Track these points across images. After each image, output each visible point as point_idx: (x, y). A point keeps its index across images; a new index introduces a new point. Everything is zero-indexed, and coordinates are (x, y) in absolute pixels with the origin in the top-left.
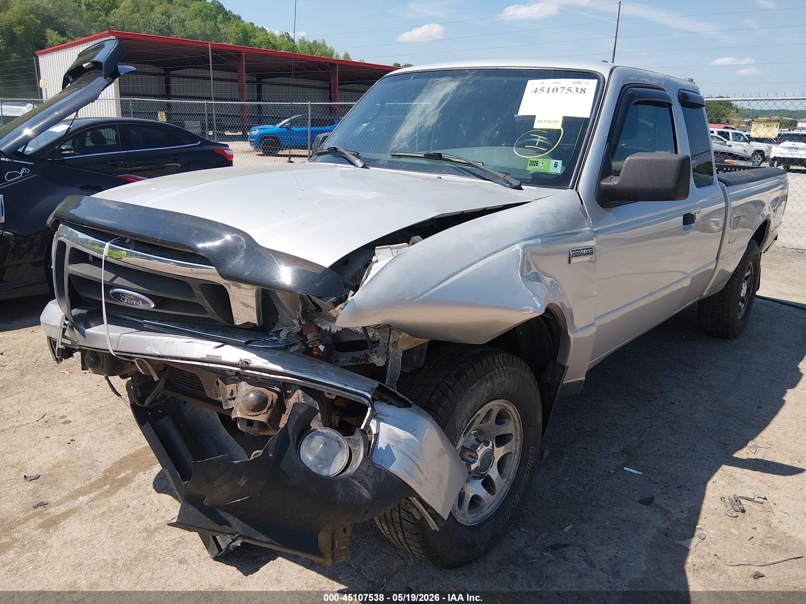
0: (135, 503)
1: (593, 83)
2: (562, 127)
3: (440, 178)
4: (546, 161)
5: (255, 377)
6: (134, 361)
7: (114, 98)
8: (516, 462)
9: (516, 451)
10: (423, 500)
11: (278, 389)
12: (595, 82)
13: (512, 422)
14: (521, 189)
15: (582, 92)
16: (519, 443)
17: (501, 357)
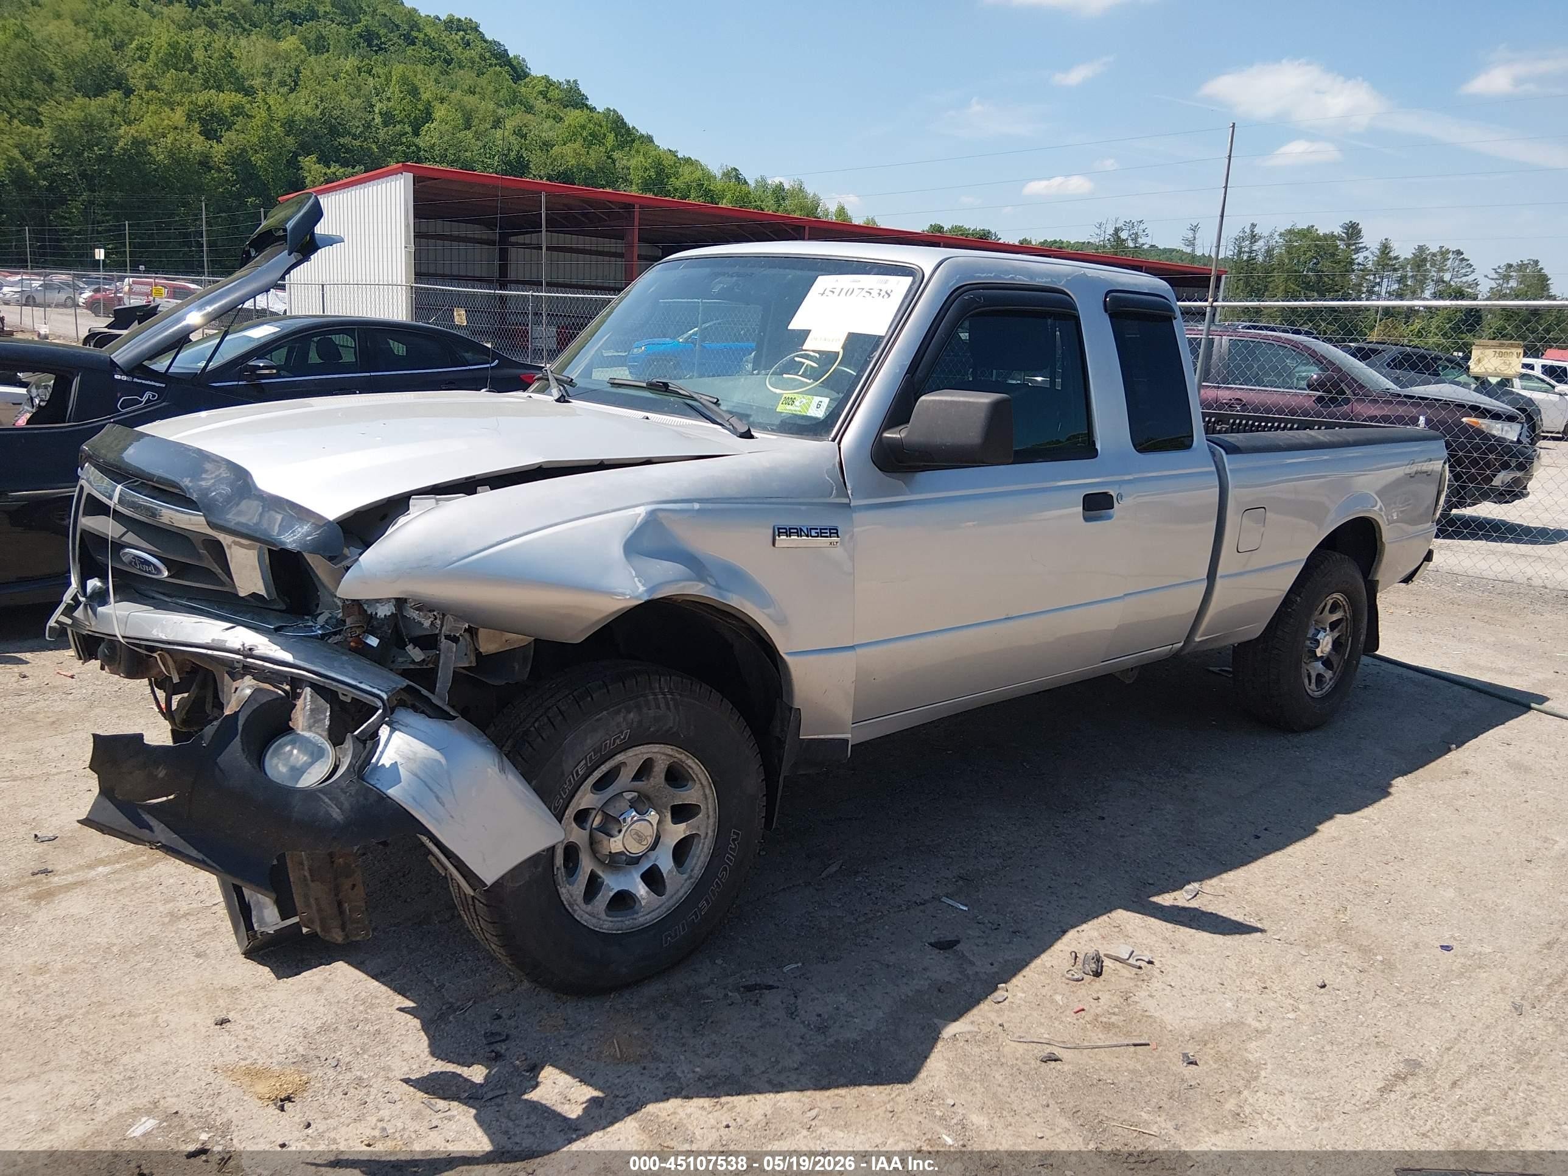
0: (171, 881)
1: (903, 283)
2: (844, 347)
3: (647, 418)
4: (805, 399)
5: (263, 669)
6: (155, 655)
7: (404, 283)
8: (706, 850)
9: (707, 834)
10: (440, 842)
11: (287, 688)
12: (910, 279)
13: (698, 786)
14: (752, 437)
15: (886, 296)
16: (712, 821)
17: (666, 680)
